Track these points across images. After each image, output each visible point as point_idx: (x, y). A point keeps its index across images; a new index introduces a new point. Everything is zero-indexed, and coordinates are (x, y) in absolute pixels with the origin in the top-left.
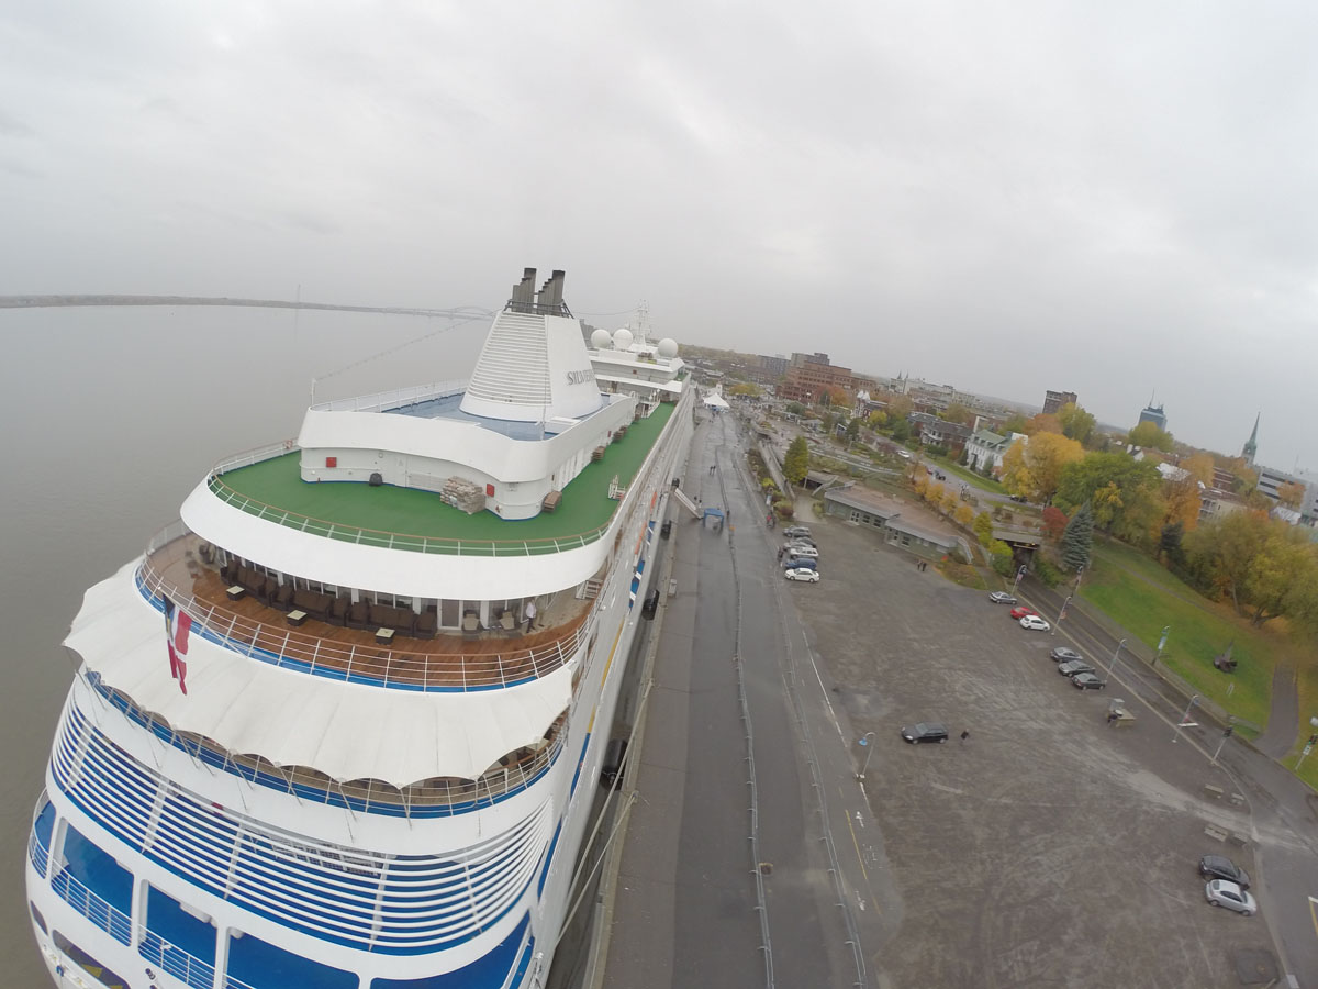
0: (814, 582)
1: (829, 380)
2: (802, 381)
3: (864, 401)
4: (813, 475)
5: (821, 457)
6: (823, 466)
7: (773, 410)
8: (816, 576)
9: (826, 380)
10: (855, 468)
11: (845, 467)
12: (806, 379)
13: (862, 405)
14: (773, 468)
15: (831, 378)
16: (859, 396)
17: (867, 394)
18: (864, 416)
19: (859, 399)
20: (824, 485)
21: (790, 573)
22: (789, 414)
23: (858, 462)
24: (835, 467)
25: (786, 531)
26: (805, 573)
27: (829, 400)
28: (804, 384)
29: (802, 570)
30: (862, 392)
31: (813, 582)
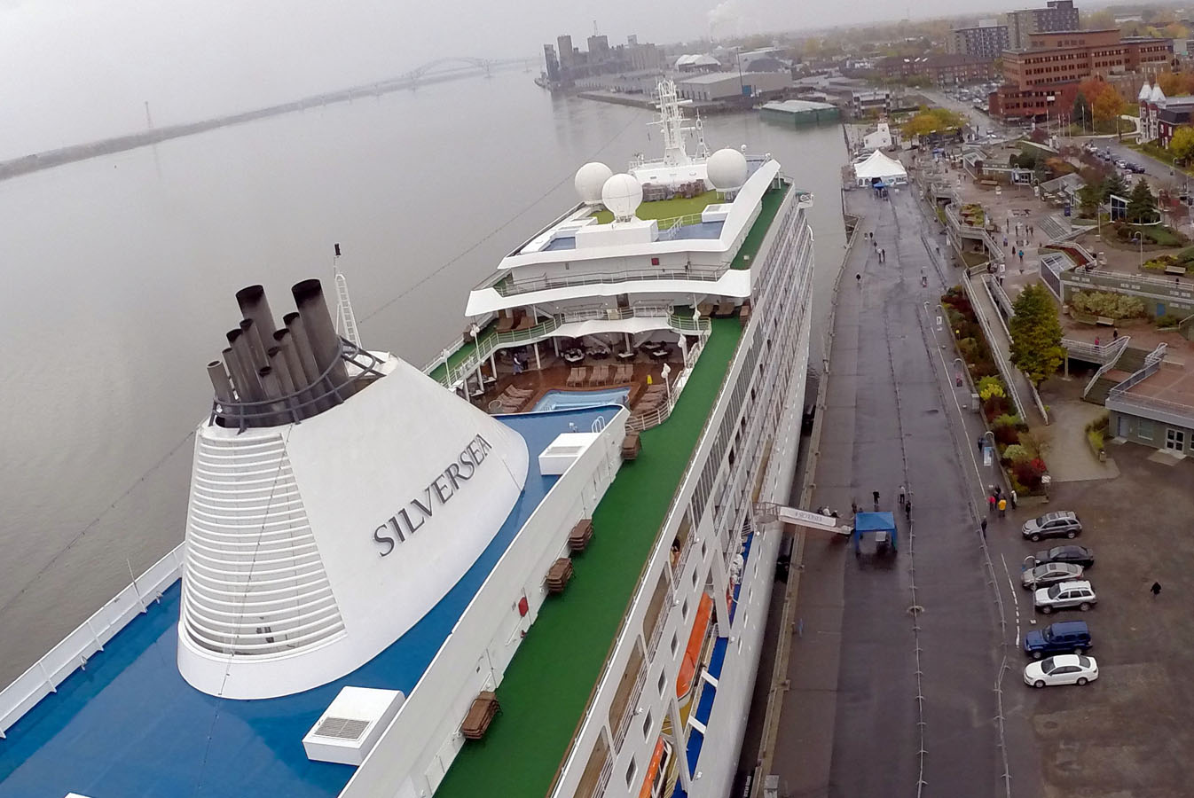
0: (1087, 683)
1: (1082, 61)
2: (1033, 77)
3: (1154, 106)
4: (1077, 343)
5: (1088, 292)
6: (1097, 313)
7: (986, 170)
8: (1091, 669)
9: (1075, 62)
10: (1161, 305)
11: (1140, 307)
12: (1039, 71)
13: (1153, 114)
14: (999, 344)
15: (1086, 55)
16: (1143, 95)
17: (1157, 90)
18: (1162, 136)
19: (1144, 103)
20: (1104, 368)
21: (1034, 671)
22: (1017, 172)
23: (1165, 291)
24: (1122, 312)
25: (1032, 527)
26: (1066, 670)
27: (1088, 113)
28: (1038, 82)
29: (1060, 661)
30: (1146, 87)
31: (1085, 684)
